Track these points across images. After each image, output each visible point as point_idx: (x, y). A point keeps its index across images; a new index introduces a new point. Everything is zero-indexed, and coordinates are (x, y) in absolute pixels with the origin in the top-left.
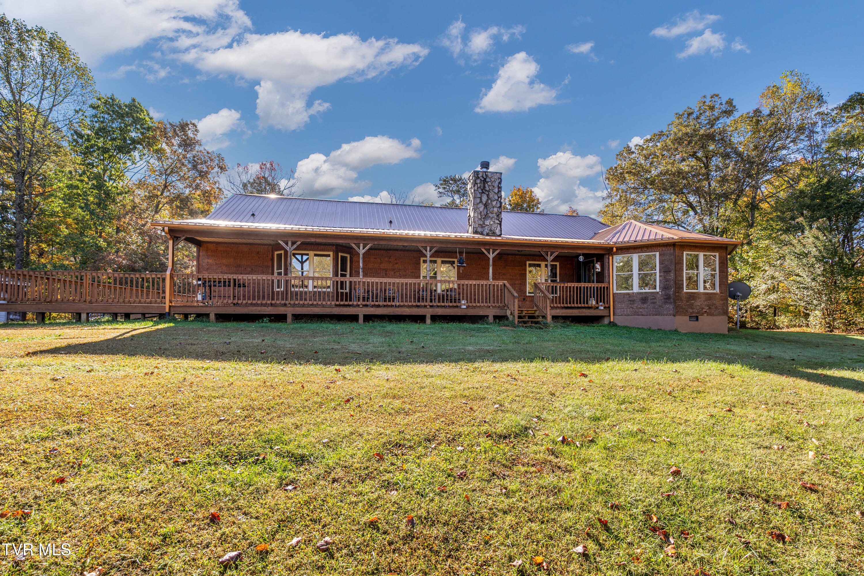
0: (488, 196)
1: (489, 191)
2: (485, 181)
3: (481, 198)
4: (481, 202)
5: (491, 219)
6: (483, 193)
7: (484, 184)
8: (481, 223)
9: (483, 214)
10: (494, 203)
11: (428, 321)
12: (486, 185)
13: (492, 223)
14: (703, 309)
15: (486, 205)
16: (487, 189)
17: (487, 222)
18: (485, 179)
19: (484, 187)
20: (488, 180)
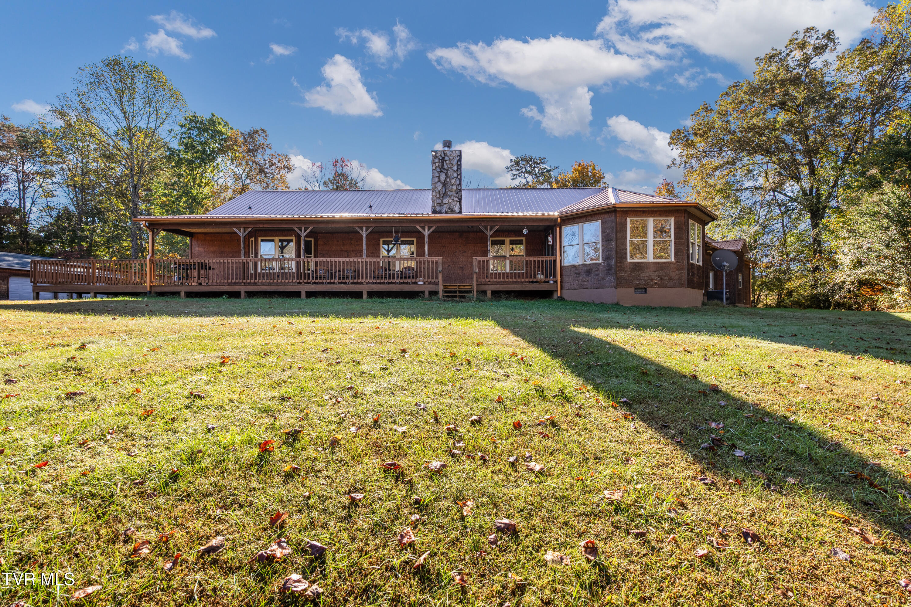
0: (446, 174)
1: (447, 170)
2: (443, 160)
3: (439, 177)
4: (439, 180)
5: (450, 196)
6: (441, 171)
7: (442, 163)
8: (440, 201)
9: (441, 192)
10: (453, 181)
11: (365, 296)
12: (445, 164)
13: (451, 201)
14: (652, 280)
15: (444, 184)
16: (446, 167)
17: (446, 201)
18: (444, 158)
19: (443, 166)
20: (446, 158)
